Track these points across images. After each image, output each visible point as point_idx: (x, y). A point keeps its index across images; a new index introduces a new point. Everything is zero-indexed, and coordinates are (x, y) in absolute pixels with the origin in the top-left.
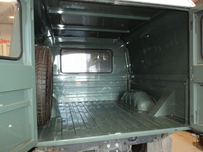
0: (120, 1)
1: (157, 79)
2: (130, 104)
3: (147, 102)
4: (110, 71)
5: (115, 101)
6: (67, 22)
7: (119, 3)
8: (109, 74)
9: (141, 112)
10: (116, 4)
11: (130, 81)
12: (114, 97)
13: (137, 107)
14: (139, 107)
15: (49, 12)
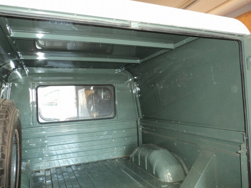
0: (141, 23)
1: (185, 131)
2: (146, 168)
3: (171, 167)
4: (112, 116)
5: (120, 158)
6: (46, 45)
7: (139, 26)
8: (111, 120)
9: (166, 186)
10: (133, 27)
11: (141, 129)
12: (119, 153)
13: (157, 175)
14: (160, 176)
15: (10, 35)
